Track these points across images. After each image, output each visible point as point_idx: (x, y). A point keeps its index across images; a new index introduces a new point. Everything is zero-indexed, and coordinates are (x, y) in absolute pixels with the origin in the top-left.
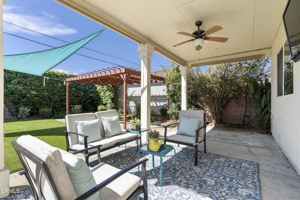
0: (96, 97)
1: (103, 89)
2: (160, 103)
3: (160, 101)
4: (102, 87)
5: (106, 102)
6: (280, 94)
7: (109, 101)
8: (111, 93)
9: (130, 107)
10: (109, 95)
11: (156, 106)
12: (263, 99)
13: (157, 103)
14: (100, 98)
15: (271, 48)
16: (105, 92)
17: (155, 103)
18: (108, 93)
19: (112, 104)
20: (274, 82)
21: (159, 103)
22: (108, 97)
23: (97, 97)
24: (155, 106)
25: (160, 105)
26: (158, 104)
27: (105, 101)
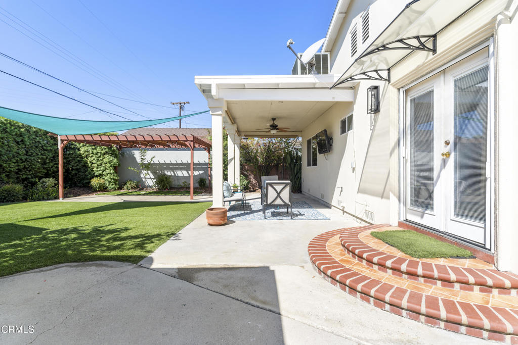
1: (95, 151)
4: (93, 148)
5: (100, 172)
6: (309, 165)
7: (108, 171)
8: (113, 158)
9: (143, 179)
10: (109, 162)
11: (183, 176)
12: (296, 168)
13: (183, 172)
14: (85, 166)
15: (301, 131)
16: (99, 157)
17: (181, 172)
18: (107, 158)
19: (114, 176)
20: (304, 155)
21: (185, 172)
22: (108, 165)
23: (78, 165)
24: (181, 177)
27: (98, 171)
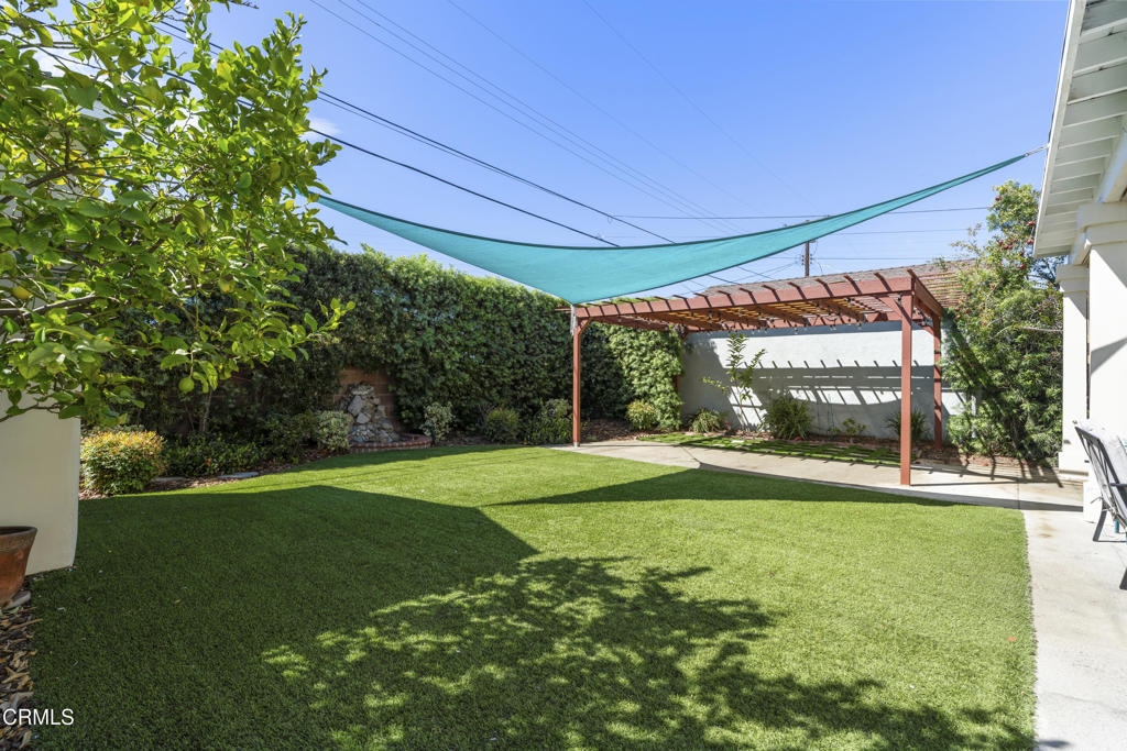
0: (603, 371)
1: (636, 343)
2: (878, 393)
3: (874, 386)
4: (633, 334)
5: (646, 388)
7: (660, 387)
8: (671, 357)
9: (735, 408)
10: (662, 366)
11: (859, 403)
13: (862, 392)
14: (618, 375)
16: (644, 355)
17: (852, 392)
18: (659, 357)
19: (672, 397)
21: (871, 393)
22: (661, 373)
23: (606, 373)
24: (853, 406)
25: (877, 402)
26: (870, 397)
27: (640, 386)
